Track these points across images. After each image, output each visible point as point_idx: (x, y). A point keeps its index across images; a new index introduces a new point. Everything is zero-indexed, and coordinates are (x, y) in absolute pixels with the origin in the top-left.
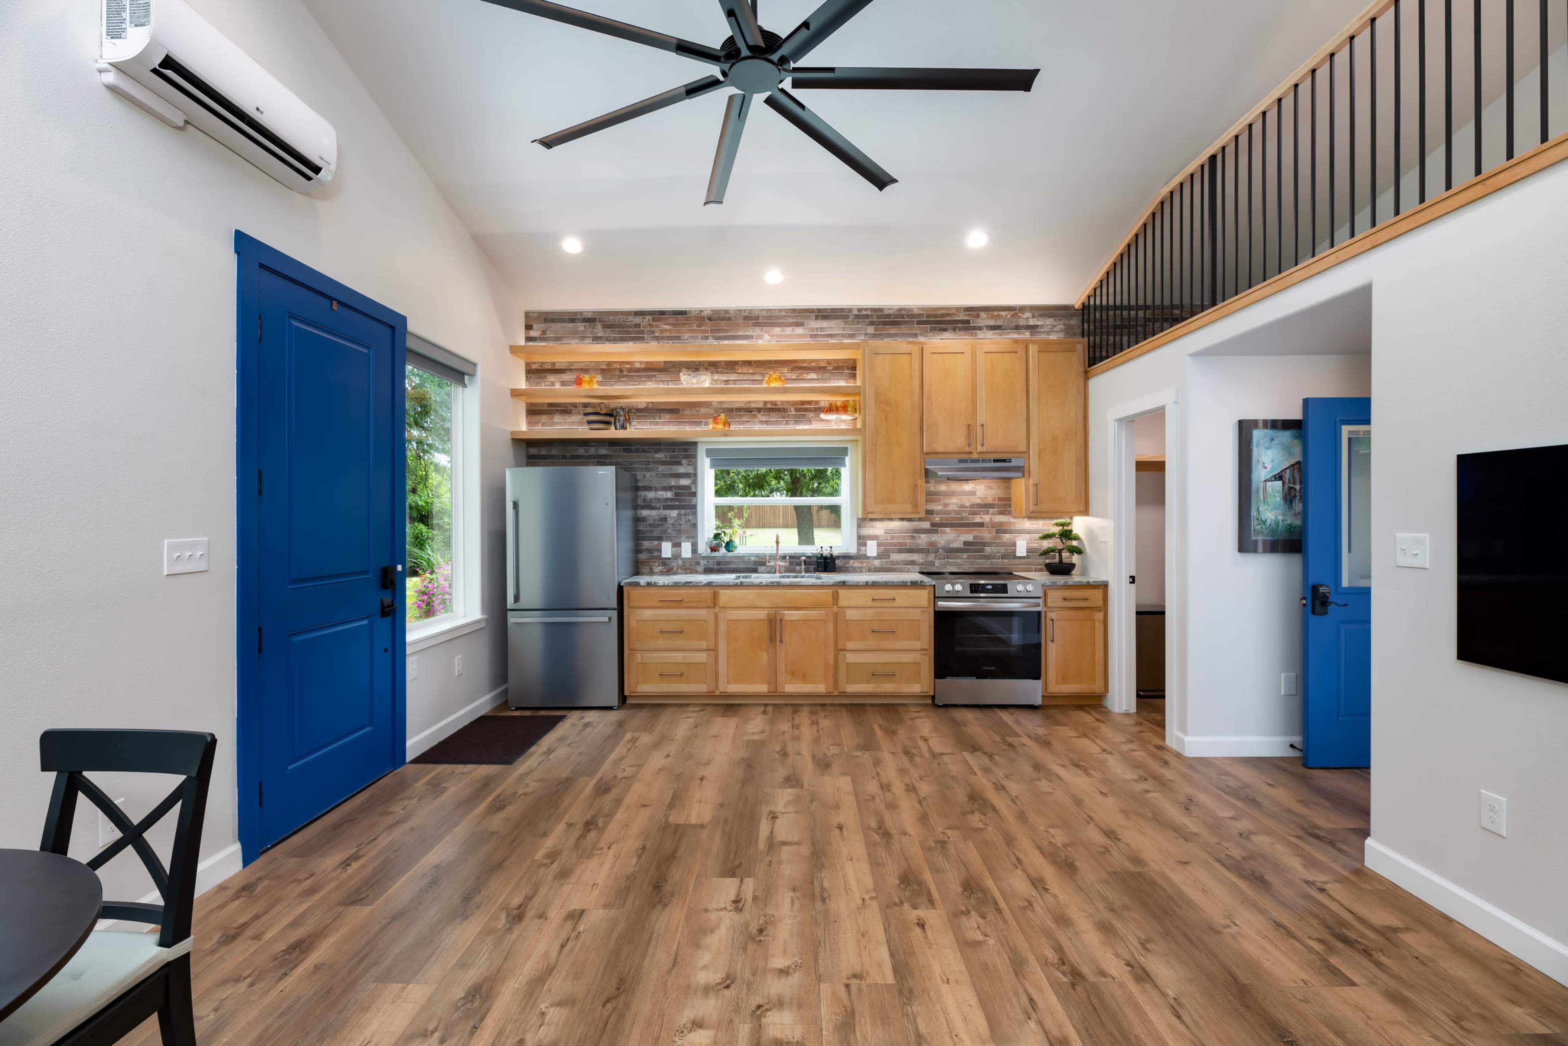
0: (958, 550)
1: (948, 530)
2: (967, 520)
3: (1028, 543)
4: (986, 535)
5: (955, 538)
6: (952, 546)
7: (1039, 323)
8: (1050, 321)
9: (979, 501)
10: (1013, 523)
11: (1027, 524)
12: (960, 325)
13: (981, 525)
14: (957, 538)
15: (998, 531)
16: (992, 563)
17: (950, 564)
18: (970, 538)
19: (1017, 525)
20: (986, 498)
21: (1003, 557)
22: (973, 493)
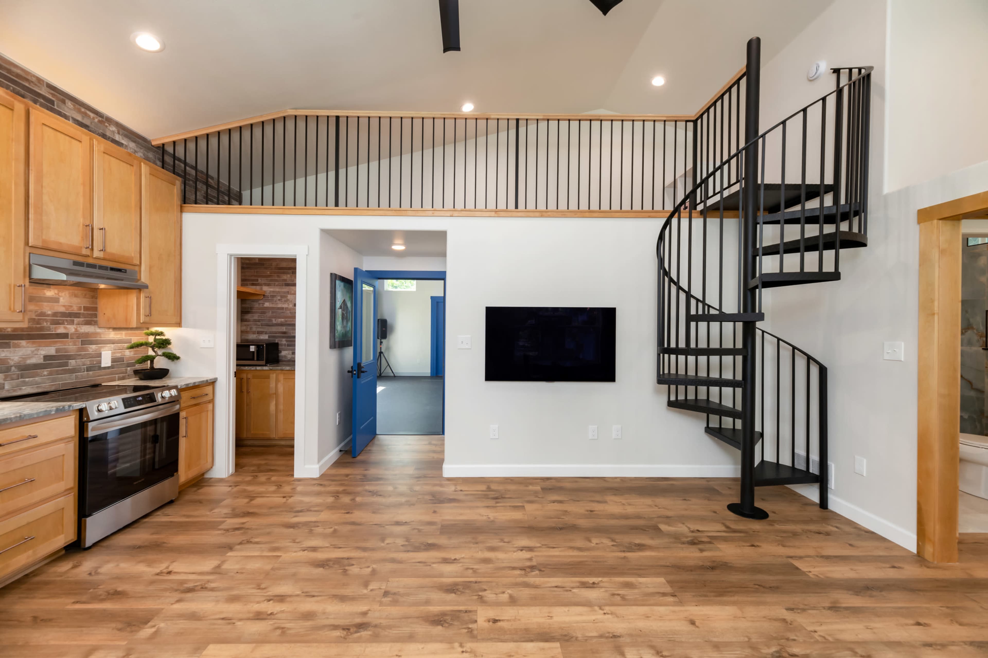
0: (36, 366)
1: (23, 343)
2: (49, 330)
3: (113, 353)
4: (71, 347)
5: (33, 352)
6: (29, 362)
7: (123, 142)
8: (132, 145)
9: (62, 309)
10: (99, 334)
11: (112, 335)
12: (42, 101)
13: (65, 336)
14: (36, 352)
15: (83, 343)
16: (77, 377)
17: (25, 384)
18: (51, 351)
19: (102, 336)
20: (71, 306)
21: (88, 369)
22: (55, 300)
